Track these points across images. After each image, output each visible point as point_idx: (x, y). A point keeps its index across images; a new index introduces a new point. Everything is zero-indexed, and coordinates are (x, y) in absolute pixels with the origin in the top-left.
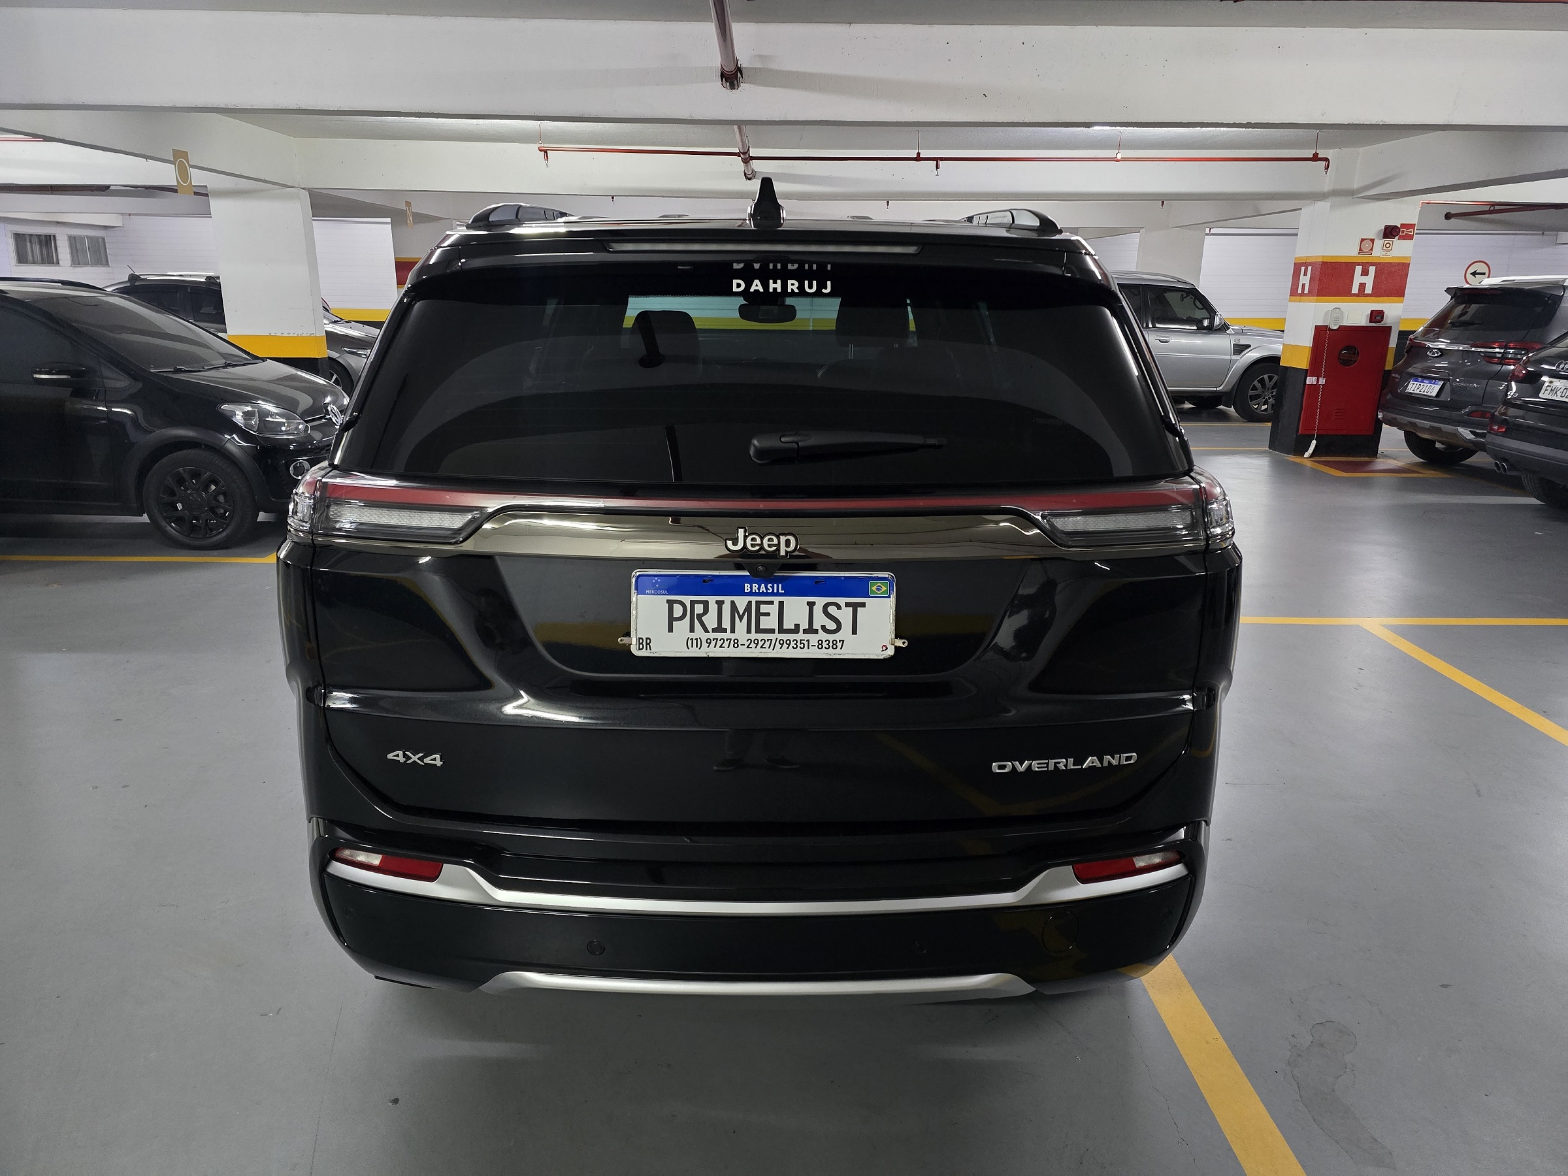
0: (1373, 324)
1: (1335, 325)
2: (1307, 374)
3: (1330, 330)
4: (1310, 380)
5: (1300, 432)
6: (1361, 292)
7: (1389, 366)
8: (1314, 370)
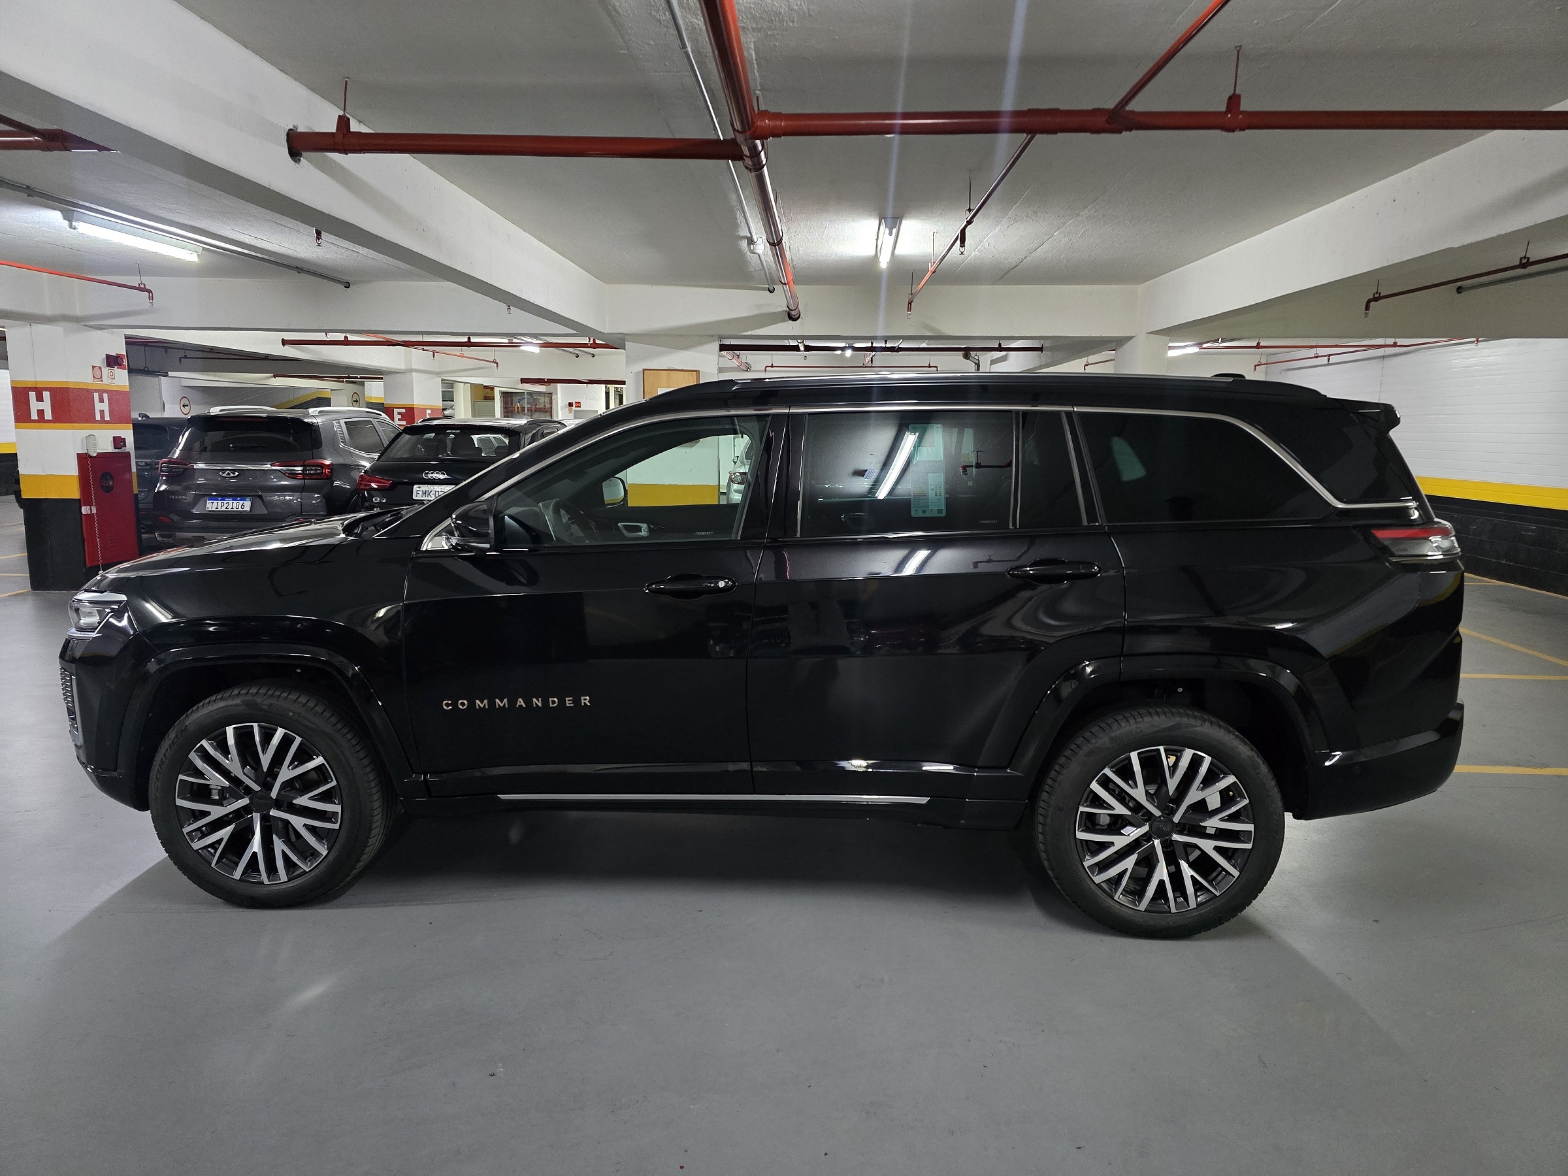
0: (117, 451)
1: (95, 452)
2: (80, 504)
3: (91, 457)
4: (85, 510)
5: (88, 565)
6: (103, 421)
7: (136, 492)
8: (86, 499)
